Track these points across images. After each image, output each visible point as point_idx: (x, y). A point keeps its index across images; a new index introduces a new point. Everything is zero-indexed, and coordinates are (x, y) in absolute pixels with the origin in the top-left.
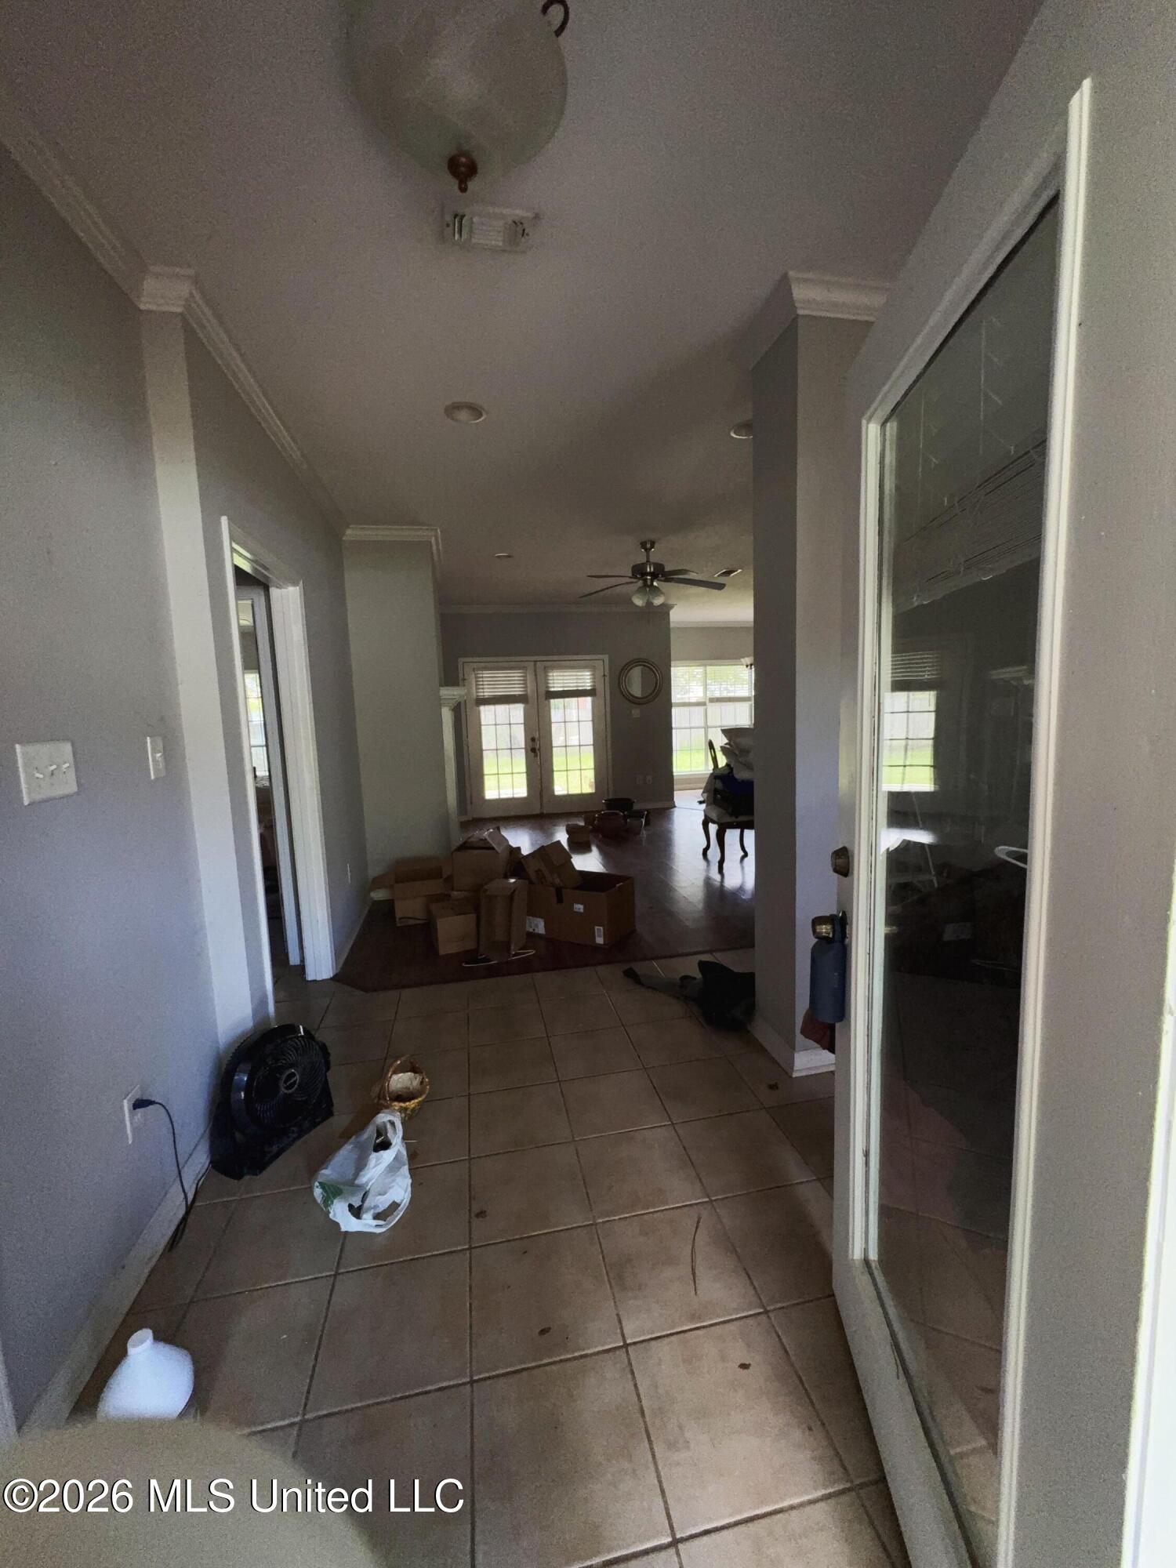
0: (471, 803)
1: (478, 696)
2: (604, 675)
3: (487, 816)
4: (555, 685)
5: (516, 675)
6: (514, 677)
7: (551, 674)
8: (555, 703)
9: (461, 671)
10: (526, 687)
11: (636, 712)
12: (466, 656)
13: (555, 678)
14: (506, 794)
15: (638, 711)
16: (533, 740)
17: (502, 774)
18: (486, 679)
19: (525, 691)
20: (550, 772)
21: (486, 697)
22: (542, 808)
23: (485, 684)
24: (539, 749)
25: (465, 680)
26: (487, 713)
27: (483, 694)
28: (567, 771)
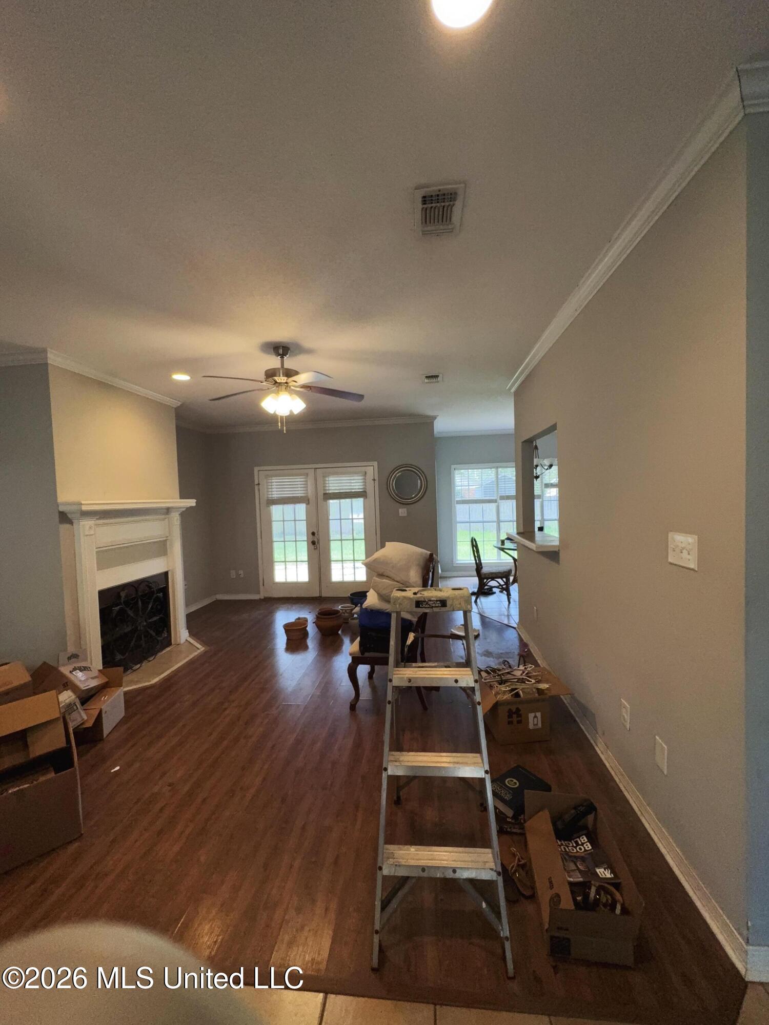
0: (263, 585)
1: (267, 497)
2: (374, 480)
3: (276, 596)
4: (330, 488)
5: (299, 480)
6: (297, 481)
7: (327, 479)
8: (333, 503)
9: (256, 477)
10: (307, 491)
11: (403, 511)
12: (261, 466)
13: (330, 485)
14: (292, 578)
15: (405, 510)
16: (313, 534)
17: (288, 562)
18: (275, 484)
19: (307, 493)
20: (328, 561)
21: (275, 498)
22: (320, 591)
23: (274, 488)
24: (318, 542)
25: (259, 484)
26: (277, 511)
27: (273, 496)
28: (342, 561)
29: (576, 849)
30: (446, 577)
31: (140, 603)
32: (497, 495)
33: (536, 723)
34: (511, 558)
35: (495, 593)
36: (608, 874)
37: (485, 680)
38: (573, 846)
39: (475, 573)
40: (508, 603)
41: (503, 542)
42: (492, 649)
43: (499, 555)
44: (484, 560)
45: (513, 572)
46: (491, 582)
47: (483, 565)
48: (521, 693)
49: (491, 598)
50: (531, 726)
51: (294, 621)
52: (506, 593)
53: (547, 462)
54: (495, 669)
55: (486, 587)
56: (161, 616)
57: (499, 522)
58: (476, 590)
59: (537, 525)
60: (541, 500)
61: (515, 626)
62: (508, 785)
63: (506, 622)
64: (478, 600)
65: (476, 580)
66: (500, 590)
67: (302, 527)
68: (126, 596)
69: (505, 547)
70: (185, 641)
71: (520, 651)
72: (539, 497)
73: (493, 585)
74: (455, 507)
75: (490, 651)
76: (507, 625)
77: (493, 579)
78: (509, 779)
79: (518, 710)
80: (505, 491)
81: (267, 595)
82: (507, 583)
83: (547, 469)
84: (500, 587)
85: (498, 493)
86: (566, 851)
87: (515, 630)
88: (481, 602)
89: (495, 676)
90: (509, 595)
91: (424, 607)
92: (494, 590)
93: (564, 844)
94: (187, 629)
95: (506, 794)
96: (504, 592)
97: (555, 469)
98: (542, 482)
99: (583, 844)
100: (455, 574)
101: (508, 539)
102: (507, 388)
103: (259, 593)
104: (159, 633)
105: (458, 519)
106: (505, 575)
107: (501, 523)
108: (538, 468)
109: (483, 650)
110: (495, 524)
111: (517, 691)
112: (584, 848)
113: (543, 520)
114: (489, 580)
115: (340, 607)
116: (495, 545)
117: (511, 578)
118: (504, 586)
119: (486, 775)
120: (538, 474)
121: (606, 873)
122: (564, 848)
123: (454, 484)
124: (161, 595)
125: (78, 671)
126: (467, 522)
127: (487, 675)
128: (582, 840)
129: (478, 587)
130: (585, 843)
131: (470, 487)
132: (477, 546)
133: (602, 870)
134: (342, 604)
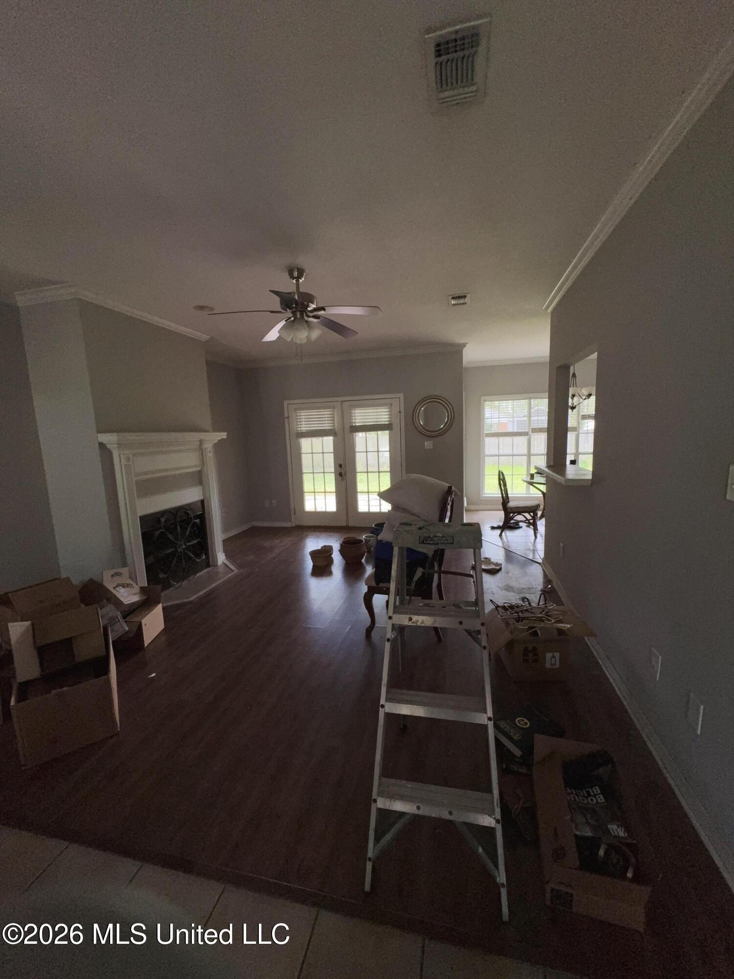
0: (295, 514)
1: (297, 430)
2: (400, 412)
3: (306, 524)
4: (358, 421)
5: (327, 413)
6: (325, 414)
7: (353, 412)
8: (360, 437)
9: (286, 410)
10: (334, 423)
11: (428, 444)
12: (290, 399)
13: (356, 418)
14: (321, 508)
15: (431, 442)
16: (340, 466)
17: (317, 492)
18: (303, 417)
19: (334, 426)
20: (354, 492)
21: (304, 431)
22: (347, 521)
23: (302, 421)
24: (345, 474)
25: (288, 417)
26: (306, 444)
27: (302, 429)
28: (368, 492)
29: (587, 799)
30: (473, 511)
31: (179, 527)
32: (529, 429)
33: (553, 662)
34: (540, 493)
35: (521, 527)
36: (622, 833)
37: (501, 616)
38: (584, 796)
39: (501, 507)
40: (534, 537)
41: (532, 476)
42: (514, 584)
43: (528, 489)
44: (510, 494)
45: (542, 507)
46: (516, 517)
47: (510, 499)
48: (539, 631)
49: (517, 532)
50: (548, 665)
51: (320, 548)
52: (533, 527)
53: (585, 392)
54: (514, 605)
55: (512, 521)
56: (198, 540)
57: (529, 455)
58: (501, 524)
59: (569, 458)
60: (576, 432)
61: (540, 561)
62: (519, 725)
63: (531, 557)
64: (503, 534)
65: (501, 514)
66: (527, 524)
67: (330, 459)
68: (165, 521)
69: (534, 481)
70: (221, 563)
71: (544, 587)
72: (574, 429)
73: (520, 520)
74: (484, 441)
75: (511, 585)
76: (531, 560)
77: (519, 513)
78: (519, 718)
79: (534, 649)
80: (538, 423)
81: (298, 523)
82: (534, 518)
83: (585, 399)
84: (527, 522)
85: (530, 426)
86: (575, 800)
87: (540, 566)
88: (506, 536)
89: (513, 613)
90: (535, 529)
91: (429, 543)
92: (521, 524)
93: (574, 792)
94: (224, 552)
95: (515, 733)
96: (531, 526)
97: (593, 398)
98: (579, 414)
99: (595, 796)
100: (481, 507)
101: (537, 473)
102: (543, 308)
103: (290, 521)
104: (198, 555)
105: (487, 452)
106: (532, 510)
107: (532, 457)
108: (575, 398)
109: (504, 584)
110: (525, 458)
111: (534, 629)
112: (597, 799)
113: (577, 454)
114: (515, 514)
115: (364, 537)
116: (525, 479)
117: (539, 513)
118: (531, 521)
119: (489, 722)
120: (575, 404)
121: (619, 830)
122: (574, 798)
123: (484, 415)
124: (198, 521)
125: (121, 587)
126: (496, 456)
127: (504, 611)
128: (595, 791)
129: (503, 520)
130: (598, 794)
131: (500, 419)
132: (504, 480)
133: (615, 827)
134: (366, 534)
